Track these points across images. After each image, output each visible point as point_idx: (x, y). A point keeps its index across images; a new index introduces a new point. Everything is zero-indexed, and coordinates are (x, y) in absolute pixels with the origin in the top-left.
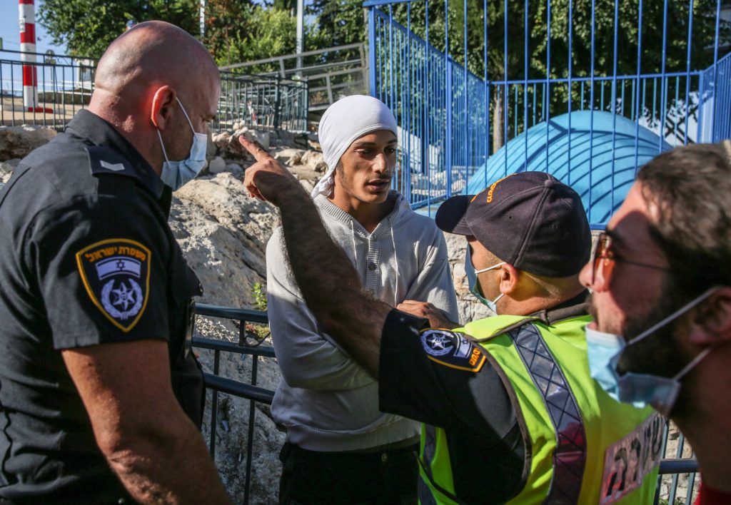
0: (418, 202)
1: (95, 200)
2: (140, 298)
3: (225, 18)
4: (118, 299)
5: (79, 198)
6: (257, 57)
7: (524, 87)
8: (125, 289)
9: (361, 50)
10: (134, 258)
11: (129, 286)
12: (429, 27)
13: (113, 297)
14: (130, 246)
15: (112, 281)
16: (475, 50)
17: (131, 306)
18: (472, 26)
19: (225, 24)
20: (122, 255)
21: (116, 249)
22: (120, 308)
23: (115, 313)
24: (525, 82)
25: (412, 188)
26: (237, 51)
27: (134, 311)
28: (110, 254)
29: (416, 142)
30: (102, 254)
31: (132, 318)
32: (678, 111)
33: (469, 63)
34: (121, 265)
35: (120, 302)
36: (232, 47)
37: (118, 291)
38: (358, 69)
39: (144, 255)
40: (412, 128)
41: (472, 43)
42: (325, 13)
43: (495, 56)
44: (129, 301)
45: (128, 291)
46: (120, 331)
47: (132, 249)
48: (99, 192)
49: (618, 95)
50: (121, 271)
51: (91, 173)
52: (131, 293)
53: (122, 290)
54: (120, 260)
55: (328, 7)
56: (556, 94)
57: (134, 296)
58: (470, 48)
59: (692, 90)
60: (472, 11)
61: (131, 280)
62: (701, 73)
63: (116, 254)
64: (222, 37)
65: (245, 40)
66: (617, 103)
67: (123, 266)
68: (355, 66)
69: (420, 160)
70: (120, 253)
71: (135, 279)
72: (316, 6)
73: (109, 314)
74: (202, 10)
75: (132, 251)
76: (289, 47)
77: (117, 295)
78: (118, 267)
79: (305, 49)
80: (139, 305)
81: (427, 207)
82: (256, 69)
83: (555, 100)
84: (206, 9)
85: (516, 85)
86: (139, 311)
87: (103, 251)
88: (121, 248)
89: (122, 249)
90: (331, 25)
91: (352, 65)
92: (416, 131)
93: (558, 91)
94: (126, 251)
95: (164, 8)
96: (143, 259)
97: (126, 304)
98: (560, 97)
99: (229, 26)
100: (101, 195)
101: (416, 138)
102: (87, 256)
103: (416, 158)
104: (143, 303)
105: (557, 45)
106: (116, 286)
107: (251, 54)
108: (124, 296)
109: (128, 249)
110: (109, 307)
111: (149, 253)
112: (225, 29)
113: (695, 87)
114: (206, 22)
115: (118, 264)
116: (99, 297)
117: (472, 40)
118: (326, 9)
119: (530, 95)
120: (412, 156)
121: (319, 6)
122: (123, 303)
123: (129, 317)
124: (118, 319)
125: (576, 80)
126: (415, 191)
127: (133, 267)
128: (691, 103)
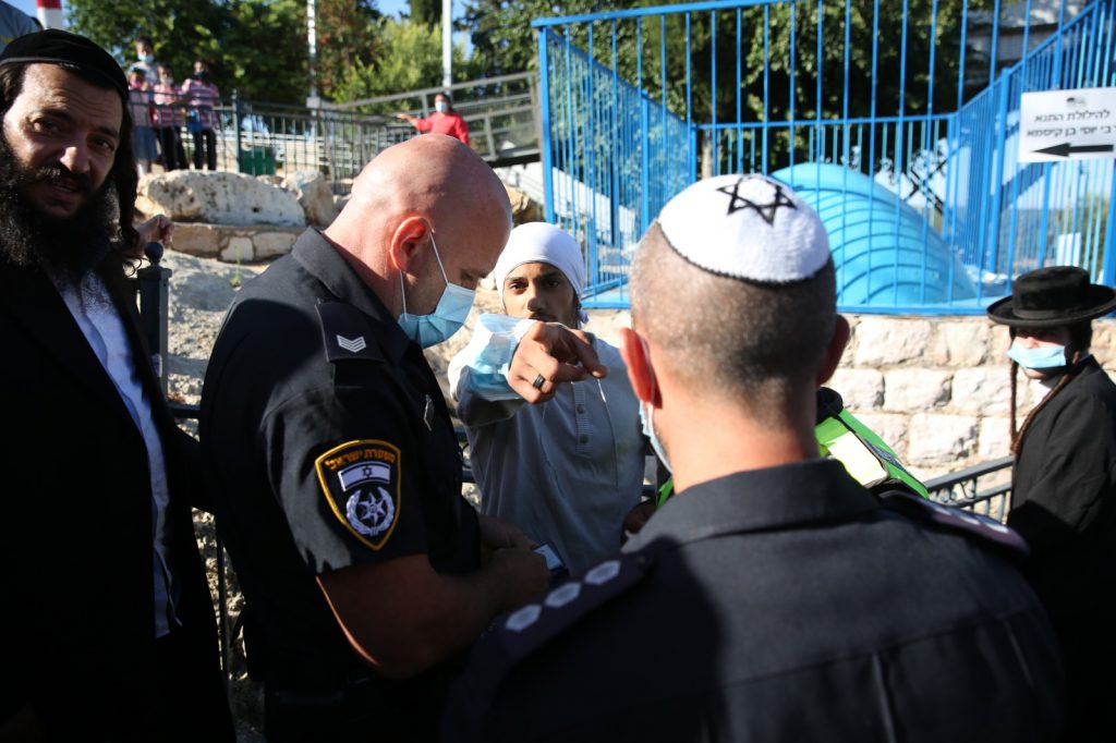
0: (607, 283)
1: (332, 392)
2: (391, 508)
3: (344, 35)
4: (366, 513)
5: (313, 392)
6: (390, 91)
7: (738, 133)
8: (373, 499)
9: (530, 81)
10: (382, 461)
11: (378, 496)
12: (617, 50)
13: (360, 510)
14: (377, 447)
15: (359, 492)
16: (678, 84)
17: (381, 518)
18: (674, 52)
19: (346, 43)
20: (369, 459)
21: (361, 453)
22: (368, 523)
23: (363, 529)
24: (739, 125)
25: (599, 265)
26: (362, 84)
27: (386, 524)
28: (354, 459)
29: (603, 203)
30: (345, 460)
31: (383, 533)
32: (923, 163)
33: (669, 101)
34: (367, 472)
35: (368, 515)
36: (355, 77)
37: (366, 503)
38: (526, 107)
39: (393, 456)
40: (597, 185)
41: (675, 74)
42: (481, 30)
43: (703, 92)
44: (379, 514)
45: (377, 502)
46: (370, 549)
47: (380, 451)
48: (336, 383)
49: (853, 142)
50: (368, 478)
51: (328, 359)
52: (381, 503)
53: (370, 501)
54: (367, 465)
55: (485, 22)
56: (780, 141)
57: (385, 506)
58: (671, 79)
59: (940, 137)
60: (674, 31)
61: (380, 489)
62: (950, 117)
63: (361, 459)
64: (339, 61)
65: (372, 67)
66: (852, 154)
67: (371, 473)
68: (523, 103)
69: (609, 227)
70: (366, 456)
71: (385, 487)
72: (468, 19)
73: (356, 530)
74: (311, 24)
75: (380, 454)
76: (432, 76)
77: (365, 507)
78: (365, 474)
79: (455, 80)
80: (390, 516)
81: (618, 289)
82: (388, 108)
83: (778, 148)
84: (317, 23)
85: (729, 128)
86: (391, 523)
87: (346, 456)
88: (367, 451)
89: (369, 452)
90: (490, 47)
91: (518, 102)
92: (603, 189)
93: (782, 138)
94: (373, 454)
95: (253, 20)
96: (392, 461)
97: (376, 517)
98: (784, 144)
99: (350, 46)
100: (341, 387)
101: (603, 198)
102: (327, 463)
103: (604, 225)
104: (394, 514)
105: (779, 79)
106: (363, 497)
107: (380, 87)
108: (373, 508)
109: (374, 450)
110: (356, 523)
111: (399, 452)
112: (344, 52)
113: (943, 134)
114: (318, 41)
115: (364, 470)
116: (343, 511)
117: (673, 69)
118: (482, 26)
119: (747, 143)
120: (598, 221)
121: (474, 19)
122: (372, 517)
123: (379, 532)
124: (367, 536)
125: (802, 124)
126: (603, 269)
127: (381, 472)
128: (939, 154)
